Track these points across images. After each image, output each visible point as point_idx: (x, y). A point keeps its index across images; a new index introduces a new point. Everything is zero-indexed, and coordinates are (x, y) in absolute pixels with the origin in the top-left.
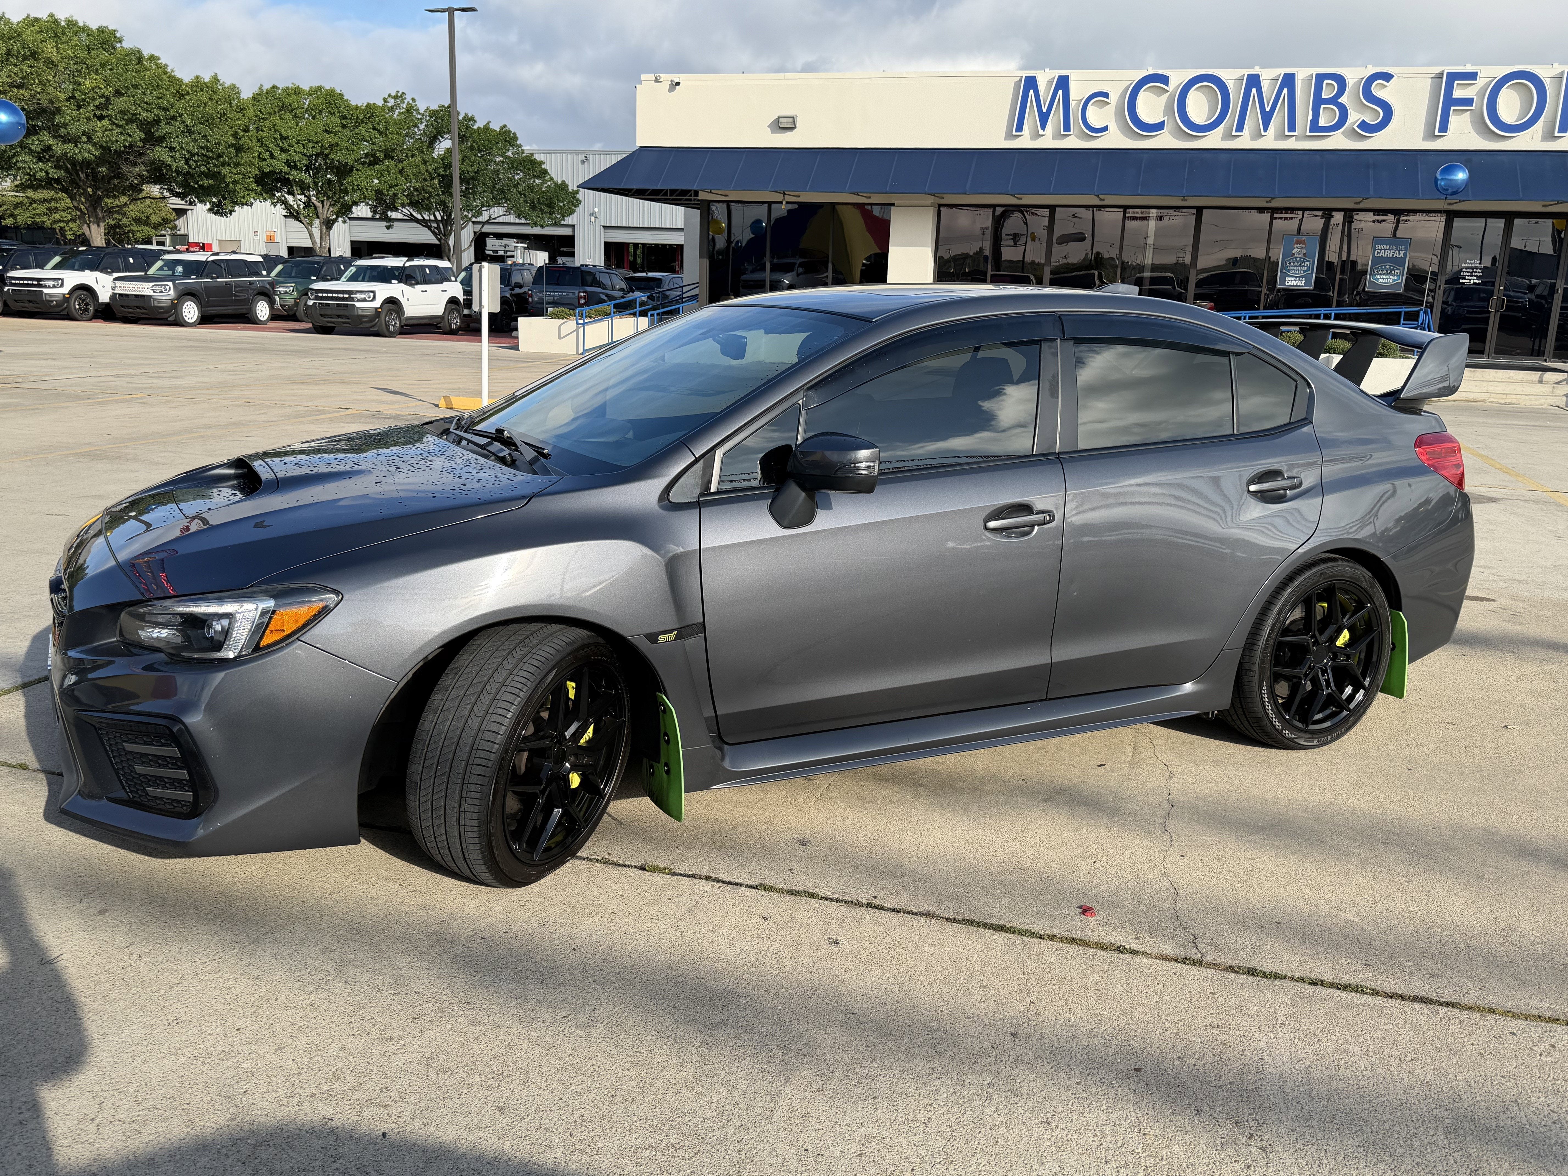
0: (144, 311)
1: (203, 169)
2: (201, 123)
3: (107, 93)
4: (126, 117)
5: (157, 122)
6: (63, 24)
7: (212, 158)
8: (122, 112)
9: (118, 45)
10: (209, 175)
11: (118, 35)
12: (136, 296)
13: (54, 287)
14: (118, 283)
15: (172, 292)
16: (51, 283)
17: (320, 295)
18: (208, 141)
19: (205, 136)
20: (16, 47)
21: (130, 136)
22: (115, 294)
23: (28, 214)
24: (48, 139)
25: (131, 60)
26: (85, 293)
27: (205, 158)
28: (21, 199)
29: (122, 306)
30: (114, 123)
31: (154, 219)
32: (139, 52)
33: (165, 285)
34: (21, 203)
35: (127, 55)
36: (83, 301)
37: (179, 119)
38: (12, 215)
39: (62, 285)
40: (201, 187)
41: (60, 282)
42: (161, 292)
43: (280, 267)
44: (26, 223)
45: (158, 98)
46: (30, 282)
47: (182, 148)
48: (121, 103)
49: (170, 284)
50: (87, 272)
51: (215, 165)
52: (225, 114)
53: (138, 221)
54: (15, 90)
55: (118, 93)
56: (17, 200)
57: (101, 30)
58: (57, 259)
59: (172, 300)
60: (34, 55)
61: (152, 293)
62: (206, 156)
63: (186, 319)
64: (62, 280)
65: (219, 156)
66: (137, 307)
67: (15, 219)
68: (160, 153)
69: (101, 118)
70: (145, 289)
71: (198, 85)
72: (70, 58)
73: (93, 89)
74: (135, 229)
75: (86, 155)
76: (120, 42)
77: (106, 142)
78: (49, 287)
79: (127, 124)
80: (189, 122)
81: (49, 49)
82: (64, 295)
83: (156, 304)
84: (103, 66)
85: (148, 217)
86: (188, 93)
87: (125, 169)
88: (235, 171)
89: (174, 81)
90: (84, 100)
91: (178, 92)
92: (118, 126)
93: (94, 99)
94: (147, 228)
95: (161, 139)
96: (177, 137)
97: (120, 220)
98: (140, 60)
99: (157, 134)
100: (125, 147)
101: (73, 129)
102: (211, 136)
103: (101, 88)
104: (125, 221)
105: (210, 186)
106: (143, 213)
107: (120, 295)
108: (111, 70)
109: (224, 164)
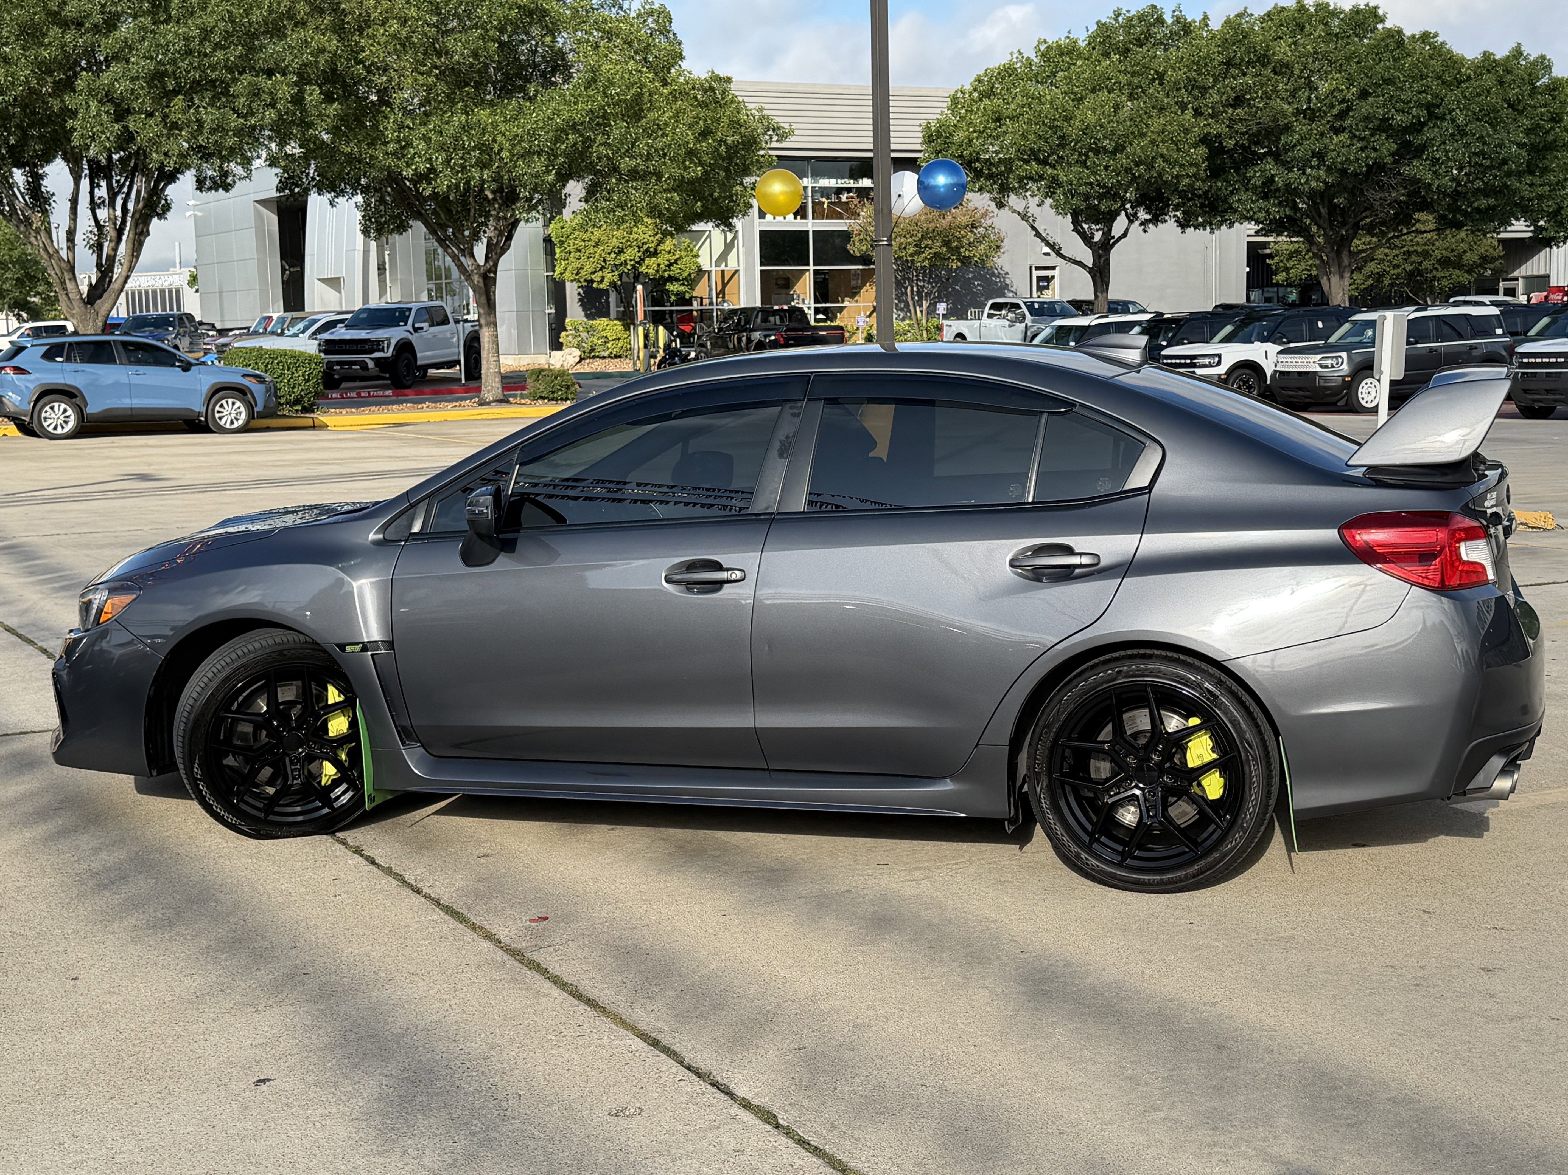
0: (1307, 393)
1: (1479, 184)
2: (1478, 119)
3: (1349, 96)
4: (1370, 126)
5: (1417, 127)
6: (1312, 9)
7: (1492, 167)
8: (1367, 118)
9: (1380, 26)
10: (1486, 192)
11: (1380, 12)
12: (1300, 373)
13: (1210, 365)
14: (1281, 358)
15: (1345, 366)
16: (1206, 361)
17: (1525, 360)
18: (1484, 143)
19: (1482, 137)
20: (1240, 52)
21: (1375, 150)
22: (1275, 371)
23: (1303, 266)
24: (1271, 167)
25: (1387, 45)
26: (1248, 371)
27: (1481, 169)
28: (1297, 246)
29: (1283, 388)
30: (1355, 136)
31: (1470, 258)
32: (1400, 32)
33: (1336, 357)
34: (1296, 251)
35: (1383, 40)
36: (1245, 383)
37: (1448, 117)
38: (1287, 270)
39: (1219, 363)
40: (1478, 210)
41: (1217, 359)
42: (1333, 366)
43: (1545, 320)
44: (1301, 279)
45: (1420, 92)
46: (1183, 361)
47: (1448, 158)
48: (1365, 107)
49: (1344, 355)
50: (1257, 344)
51: (1495, 176)
52: (1519, 101)
53: (1445, 263)
54: (1230, 111)
55: (1364, 94)
56: (1292, 248)
57: (1356, 11)
58: (1229, 329)
59: (1343, 377)
60: (1263, 60)
61: (1319, 369)
62: (1482, 165)
63: (1363, 403)
64: (1219, 356)
65: (1504, 162)
66: (1300, 389)
67: (1288, 274)
68: (1418, 169)
69: (1338, 131)
70: (1310, 363)
71: (1488, 63)
72: (1307, 55)
73: (1332, 92)
74: (1439, 274)
75: (1314, 184)
76: (1382, 21)
77: (1342, 163)
78: (1204, 366)
79: (1372, 135)
80: (1461, 120)
81: (1283, 50)
82: (1220, 375)
83: (1322, 384)
84: (1348, 59)
85: (1460, 256)
86: (1469, 78)
87: (1374, 195)
88: (1537, 181)
89: (1452, 62)
90: (1320, 110)
91: (1455, 78)
92: (1361, 139)
93: (1332, 106)
94: (1457, 271)
95: (1422, 148)
96: (1444, 143)
97: (1420, 264)
98: (1400, 44)
99: (1417, 142)
100: (1367, 165)
101: (1299, 152)
102: (1489, 135)
103: (1342, 91)
104: (1426, 264)
105: (1490, 208)
106: (1453, 251)
107: (1282, 373)
108: (1359, 62)
109: (1509, 174)
